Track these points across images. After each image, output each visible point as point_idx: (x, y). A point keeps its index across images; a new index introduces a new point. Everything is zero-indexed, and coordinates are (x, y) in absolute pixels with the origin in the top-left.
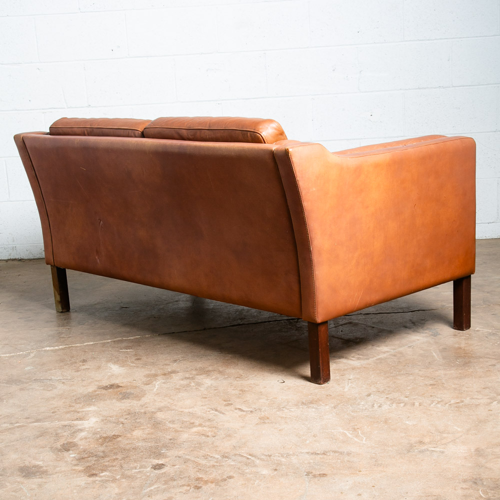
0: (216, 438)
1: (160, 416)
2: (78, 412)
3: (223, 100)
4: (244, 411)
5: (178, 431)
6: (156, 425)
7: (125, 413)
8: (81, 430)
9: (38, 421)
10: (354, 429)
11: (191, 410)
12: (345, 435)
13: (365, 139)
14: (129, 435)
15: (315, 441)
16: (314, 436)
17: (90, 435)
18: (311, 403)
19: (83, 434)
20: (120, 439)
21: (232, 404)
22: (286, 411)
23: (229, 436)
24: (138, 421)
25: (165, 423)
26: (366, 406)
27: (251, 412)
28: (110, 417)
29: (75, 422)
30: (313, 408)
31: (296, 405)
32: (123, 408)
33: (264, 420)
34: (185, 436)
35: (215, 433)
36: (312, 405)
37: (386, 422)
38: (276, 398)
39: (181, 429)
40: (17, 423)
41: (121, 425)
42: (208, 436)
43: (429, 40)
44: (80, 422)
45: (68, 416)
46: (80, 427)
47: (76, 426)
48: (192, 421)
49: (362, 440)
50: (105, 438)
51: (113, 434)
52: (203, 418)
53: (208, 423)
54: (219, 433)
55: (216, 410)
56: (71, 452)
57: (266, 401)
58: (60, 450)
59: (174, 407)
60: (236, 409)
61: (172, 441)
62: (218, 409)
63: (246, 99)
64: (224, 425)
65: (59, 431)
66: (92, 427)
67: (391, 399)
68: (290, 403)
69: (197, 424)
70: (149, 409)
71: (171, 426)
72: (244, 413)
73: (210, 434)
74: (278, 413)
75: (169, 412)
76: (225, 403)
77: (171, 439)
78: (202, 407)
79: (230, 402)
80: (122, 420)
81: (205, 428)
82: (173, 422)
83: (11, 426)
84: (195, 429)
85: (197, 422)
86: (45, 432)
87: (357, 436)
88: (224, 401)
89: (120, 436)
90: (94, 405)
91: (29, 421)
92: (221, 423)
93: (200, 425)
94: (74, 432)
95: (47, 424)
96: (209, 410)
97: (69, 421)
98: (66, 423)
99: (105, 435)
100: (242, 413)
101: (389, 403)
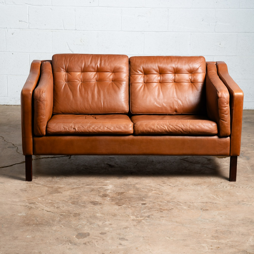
0: (163, 195)
1: (138, 186)
2: (103, 183)
3: (145, 31)
4: (171, 186)
5: (147, 192)
6: (137, 189)
7: (122, 184)
8: (108, 190)
9: (88, 185)
10: (217, 195)
11: (149, 184)
12: (214, 197)
13: (216, 56)
14: (128, 192)
15: (202, 198)
16: (202, 197)
17: (112, 192)
18: (198, 184)
19: (109, 191)
20: (124, 194)
21: (165, 183)
22: (189, 187)
23: (168, 195)
24: (129, 187)
25: (140, 189)
26: (221, 187)
27: (174, 186)
28: (117, 185)
29: (104, 187)
30: (199, 186)
31: (192, 185)
32: (121, 182)
33: (180, 190)
34: (150, 194)
35: (162, 193)
36: (199, 185)
37: (229, 193)
38: (183, 182)
39: (148, 191)
40: (79, 185)
41: (123, 189)
42: (160, 195)
43: (252, 9)
44: (106, 187)
45: (99, 184)
46: (107, 189)
47: (105, 188)
48: (151, 189)
49: (220, 199)
50: (119, 193)
51: (121, 192)
52: (155, 188)
53: (158, 190)
54: (163, 194)
55: (160, 185)
56: (107, 197)
57: (179, 183)
58: (102, 196)
59: (142, 183)
60: (168, 185)
61: (146, 195)
62: (161, 185)
63: (157, 32)
64: (165, 191)
65: (99, 190)
66: (112, 189)
67: (231, 185)
68: (189, 184)
69: (154, 190)
70: (132, 183)
71: (144, 190)
72: (172, 187)
73: (160, 194)
74: (185, 187)
75: (141, 185)
76: (163, 182)
77: (145, 195)
78: (153, 184)
79: (165, 182)
80: (123, 187)
81: (157, 192)
82: (144, 188)
83: (78, 187)
84: (153, 192)
85: (154, 189)
86: (93, 190)
87: (218, 197)
88: (162, 182)
89: (124, 193)
90: (109, 181)
91: (84, 185)
92: (163, 190)
93: (155, 190)
94: (105, 190)
95: (92, 187)
96: (157, 185)
97: (101, 186)
98: (100, 186)
99: (118, 192)
100: (171, 187)
101: (230, 186)
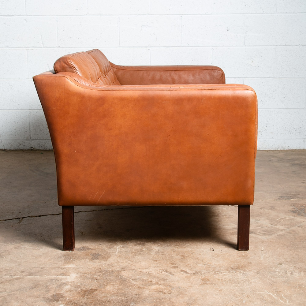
0: (172, 295)
1: (125, 274)
2: (61, 269)
3: (151, 47)
4: (188, 273)
5: (141, 288)
6: (123, 281)
7: (97, 271)
8: (66, 284)
9: (31, 274)
10: (277, 291)
11: (147, 270)
12: (272, 297)
13: (247, 78)
14: (103, 289)
15: (250, 301)
16: (248, 297)
17: (73, 289)
18: (238, 268)
19: (67, 287)
20: (96, 292)
21: (177, 267)
22: (221, 274)
23: (181, 293)
24: (108, 277)
25: (129, 280)
26: (281, 273)
27: (194, 274)
28: (86, 273)
29: (61, 277)
30: (240, 272)
31: (227, 270)
32: (95, 266)
33: (205, 281)
34: (147, 292)
35: (169, 290)
36: (239, 270)
37: (300, 287)
38: (210, 264)
39: (143, 286)
40: (15, 275)
41: (96, 281)
42: (165, 293)
43: (294, 13)
44: (64, 277)
45: (54, 271)
46: (64, 281)
47: (61, 280)
48: (150, 280)
49: (286, 302)
50: (85, 291)
51: (91, 288)
52: (158, 278)
53: (162, 282)
54: (173, 291)
55: (167, 272)
56: (60, 302)
57: (203, 266)
58: (51, 301)
59: (133, 268)
60: (182, 271)
61: (137, 296)
62: (168, 270)
63: (167, 47)
64: (175, 284)
65: (48, 284)
66: (74, 282)
67: (299, 268)
68: (222, 268)
69: (154, 282)
70: (115, 268)
71: (135, 283)
72: (189, 275)
73: (166, 291)
74: (215, 276)
75: (131, 271)
76: (172, 266)
77: (136, 295)
78: (155, 269)
79: (176, 265)
80: (96, 277)
81: (161, 286)
82: (135, 280)
83: (11, 278)
84: (153, 287)
85: (154, 281)
86: (38, 284)
87: (281, 298)
88: (171, 264)
89: (96, 290)
90: (73, 263)
91: (24, 274)
92: (173, 283)
93: (157, 283)
94: (60, 285)
95: (38, 277)
96: (161, 271)
97: (55, 275)
98: (53, 277)
99: (84, 289)
100: (187, 275)
101: (297, 271)
